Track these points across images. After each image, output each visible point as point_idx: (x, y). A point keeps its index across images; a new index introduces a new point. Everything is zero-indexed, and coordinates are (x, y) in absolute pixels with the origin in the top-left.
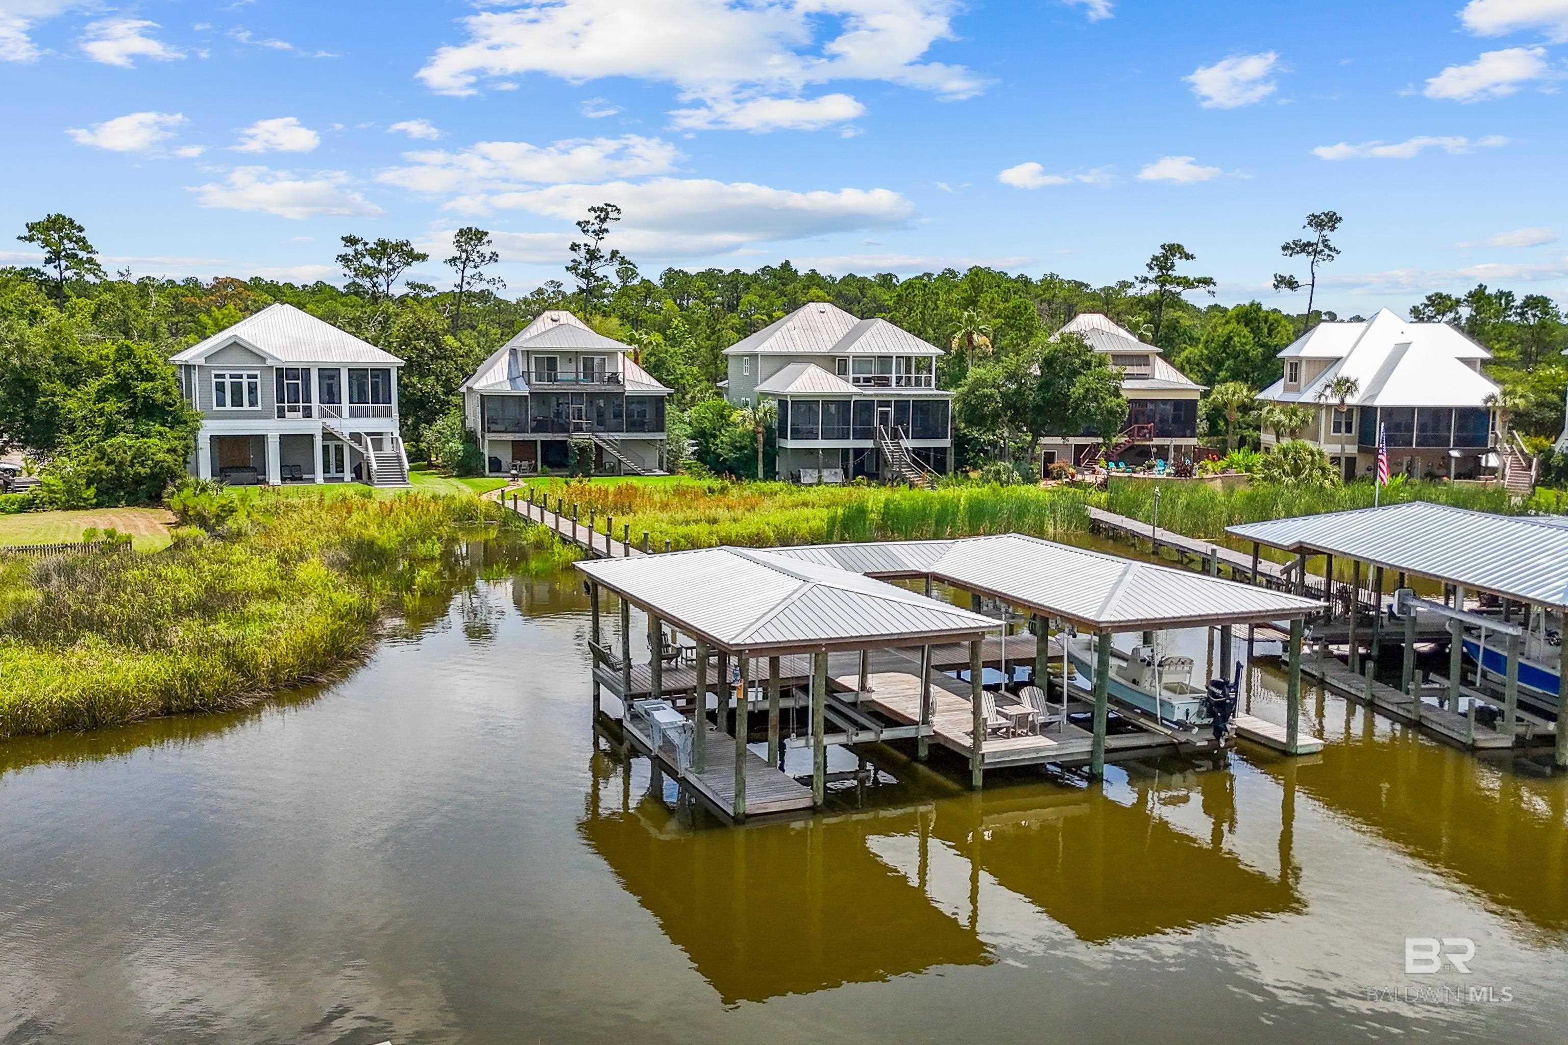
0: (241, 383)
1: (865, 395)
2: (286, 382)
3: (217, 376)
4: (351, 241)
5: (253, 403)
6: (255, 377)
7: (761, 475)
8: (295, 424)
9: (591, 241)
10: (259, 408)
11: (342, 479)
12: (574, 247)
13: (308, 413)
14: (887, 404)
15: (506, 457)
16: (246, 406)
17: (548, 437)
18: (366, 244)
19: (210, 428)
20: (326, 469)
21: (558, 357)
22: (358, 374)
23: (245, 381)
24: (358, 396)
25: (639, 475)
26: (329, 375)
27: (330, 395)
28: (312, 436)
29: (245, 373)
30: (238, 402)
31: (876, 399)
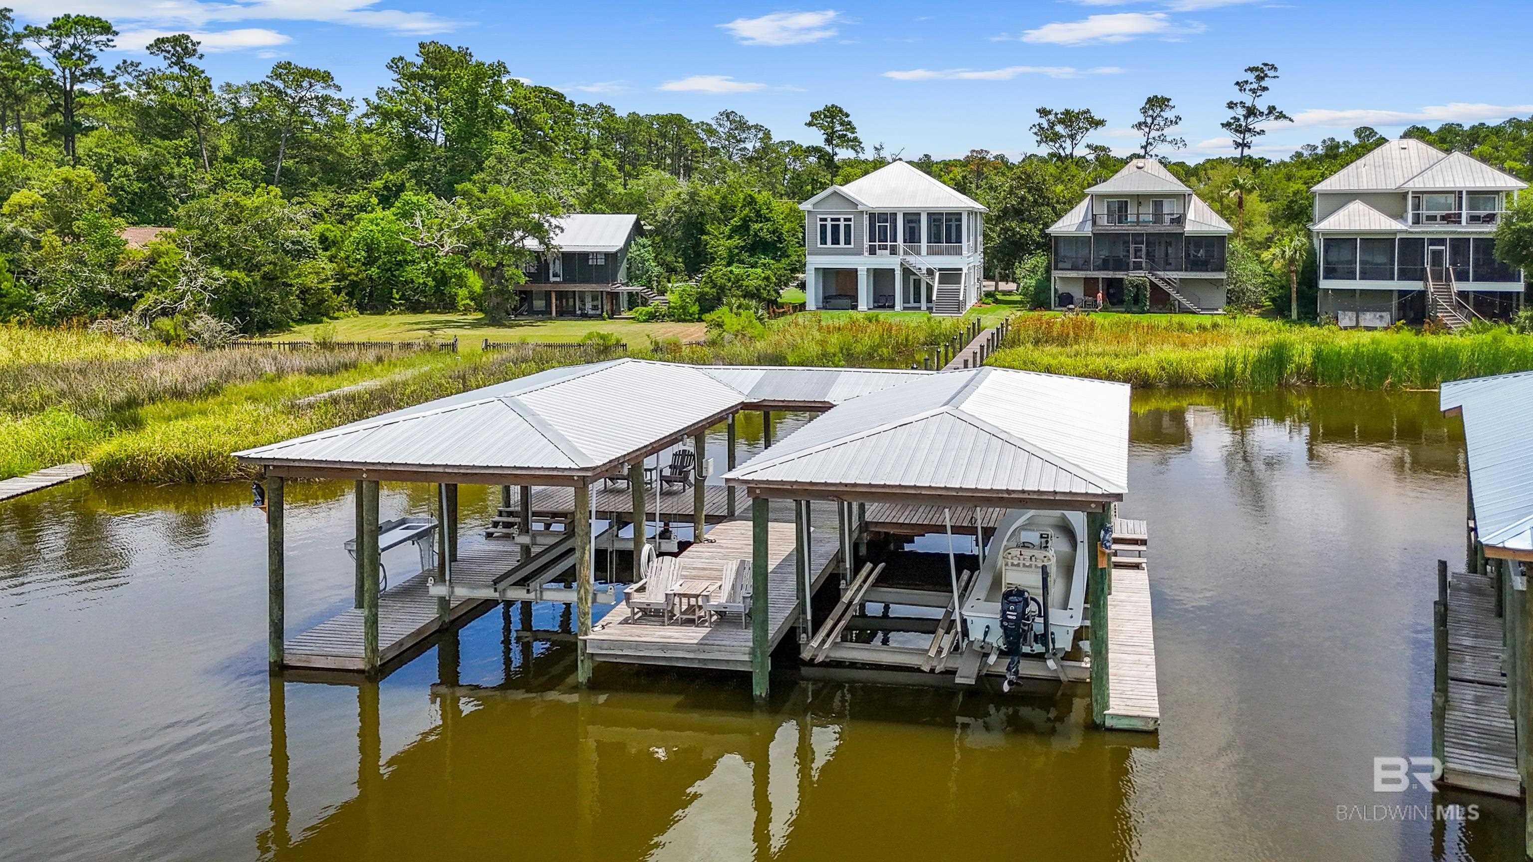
0: (839, 225)
1: (1411, 233)
2: (877, 224)
3: (821, 220)
4: (1044, 112)
5: (848, 242)
6: (850, 220)
7: (1294, 315)
8: (884, 260)
9: (1248, 99)
10: (852, 246)
11: (919, 308)
12: (1231, 105)
13: (894, 251)
14: (1442, 242)
15: (1078, 292)
16: (842, 244)
17: (1110, 274)
18: (1056, 114)
19: (814, 262)
20: (906, 300)
21: (1129, 200)
22: (935, 218)
23: (842, 224)
24: (934, 237)
25: (1194, 313)
26: (912, 219)
27: (912, 236)
28: (893, 270)
29: (842, 217)
30: (836, 241)
31: (1426, 237)
